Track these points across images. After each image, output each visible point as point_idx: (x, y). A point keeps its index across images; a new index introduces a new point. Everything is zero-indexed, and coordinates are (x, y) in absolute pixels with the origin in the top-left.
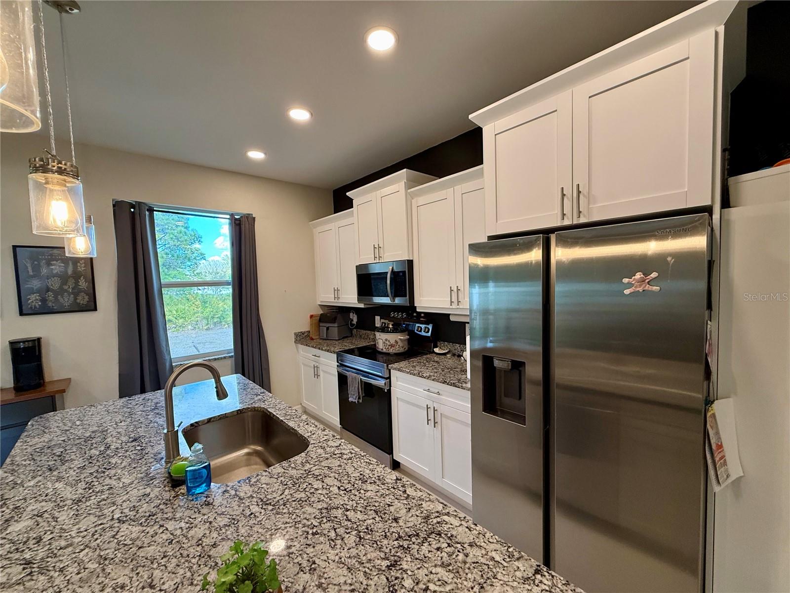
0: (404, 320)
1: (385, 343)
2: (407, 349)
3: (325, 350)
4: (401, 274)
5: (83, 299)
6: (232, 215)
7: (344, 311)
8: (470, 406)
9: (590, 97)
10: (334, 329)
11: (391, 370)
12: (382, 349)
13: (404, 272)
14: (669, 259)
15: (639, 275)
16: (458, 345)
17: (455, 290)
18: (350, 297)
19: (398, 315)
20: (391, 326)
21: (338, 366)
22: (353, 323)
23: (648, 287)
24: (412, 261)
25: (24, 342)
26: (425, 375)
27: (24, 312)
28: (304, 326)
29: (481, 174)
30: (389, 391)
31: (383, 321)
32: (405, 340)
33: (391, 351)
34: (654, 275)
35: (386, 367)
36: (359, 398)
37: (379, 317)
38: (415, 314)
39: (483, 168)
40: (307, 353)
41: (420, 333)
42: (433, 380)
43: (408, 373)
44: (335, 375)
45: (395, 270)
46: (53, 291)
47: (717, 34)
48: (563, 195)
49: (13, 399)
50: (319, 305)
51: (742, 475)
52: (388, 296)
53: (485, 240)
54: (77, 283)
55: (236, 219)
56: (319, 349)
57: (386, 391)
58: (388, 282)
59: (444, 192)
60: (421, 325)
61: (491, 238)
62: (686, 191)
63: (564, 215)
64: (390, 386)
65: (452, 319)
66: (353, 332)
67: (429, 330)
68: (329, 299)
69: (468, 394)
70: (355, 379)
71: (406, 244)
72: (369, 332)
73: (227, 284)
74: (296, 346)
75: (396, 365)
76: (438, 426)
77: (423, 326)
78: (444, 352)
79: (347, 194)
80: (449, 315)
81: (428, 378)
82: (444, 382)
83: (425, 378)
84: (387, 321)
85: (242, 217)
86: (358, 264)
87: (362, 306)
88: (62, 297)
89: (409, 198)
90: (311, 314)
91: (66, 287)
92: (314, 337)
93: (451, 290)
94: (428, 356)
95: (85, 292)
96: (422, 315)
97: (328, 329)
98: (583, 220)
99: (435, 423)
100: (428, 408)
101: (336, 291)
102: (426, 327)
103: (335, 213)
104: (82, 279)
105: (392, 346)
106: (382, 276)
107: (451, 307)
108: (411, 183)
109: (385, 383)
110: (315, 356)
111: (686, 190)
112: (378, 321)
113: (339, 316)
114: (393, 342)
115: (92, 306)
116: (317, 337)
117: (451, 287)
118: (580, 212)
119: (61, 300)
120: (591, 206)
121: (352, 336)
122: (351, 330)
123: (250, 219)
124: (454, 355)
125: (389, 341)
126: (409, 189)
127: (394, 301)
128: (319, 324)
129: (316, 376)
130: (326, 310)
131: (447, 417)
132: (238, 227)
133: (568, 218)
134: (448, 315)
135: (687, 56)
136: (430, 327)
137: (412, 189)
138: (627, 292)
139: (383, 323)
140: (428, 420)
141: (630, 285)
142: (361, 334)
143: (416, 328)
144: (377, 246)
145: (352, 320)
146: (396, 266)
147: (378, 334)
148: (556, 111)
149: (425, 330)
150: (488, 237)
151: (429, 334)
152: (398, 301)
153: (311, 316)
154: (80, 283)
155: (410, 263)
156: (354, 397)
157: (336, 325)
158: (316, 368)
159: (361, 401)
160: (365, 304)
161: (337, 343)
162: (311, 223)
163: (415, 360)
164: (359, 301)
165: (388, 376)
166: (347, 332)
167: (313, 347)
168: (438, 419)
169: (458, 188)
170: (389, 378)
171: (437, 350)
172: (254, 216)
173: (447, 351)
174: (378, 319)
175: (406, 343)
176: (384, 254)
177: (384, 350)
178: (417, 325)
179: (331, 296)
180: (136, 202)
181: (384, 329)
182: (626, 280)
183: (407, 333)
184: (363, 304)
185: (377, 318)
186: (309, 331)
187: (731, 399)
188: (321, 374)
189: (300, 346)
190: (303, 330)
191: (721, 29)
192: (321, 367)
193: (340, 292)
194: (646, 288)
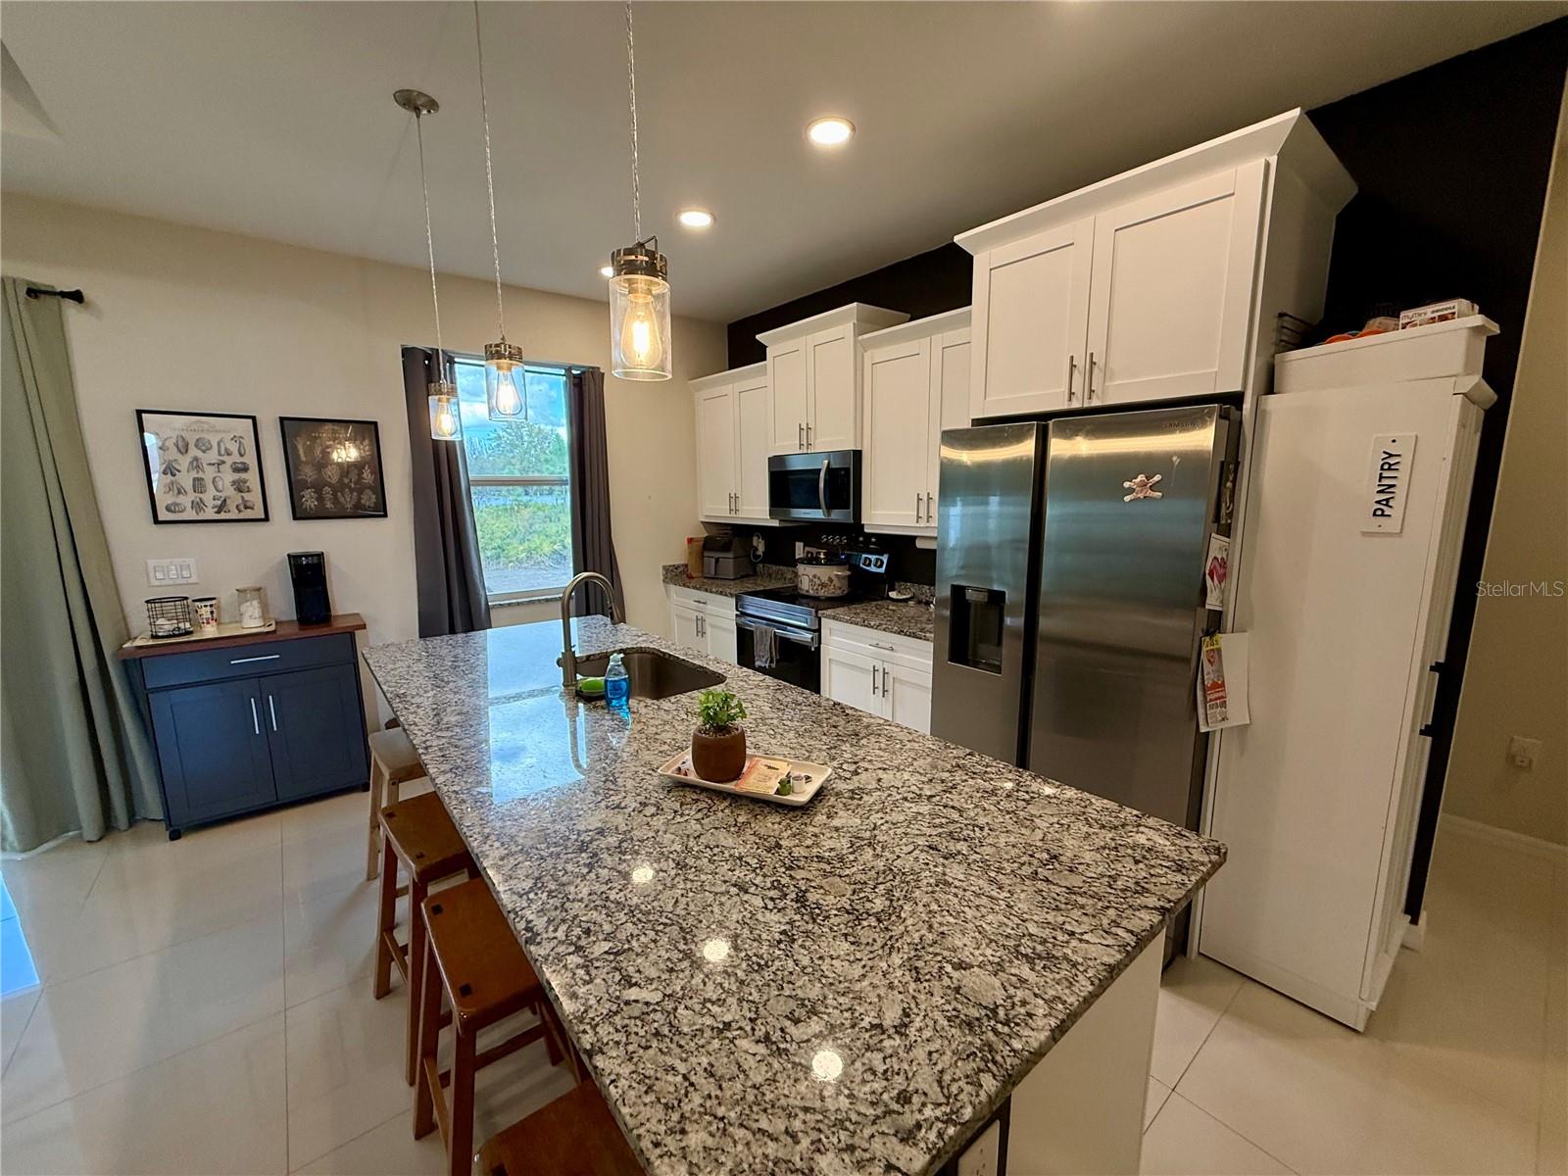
0: (844, 547)
1: (812, 581)
2: (845, 592)
3: (716, 593)
4: (843, 472)
5: (369, 499)
6: (569, 369)
7: (744, 532)
8: (932, 663)
9: (1116, 230)
10: (728, 560)
11: (823, 619)
12: (808, 591)
13: (847, 470)
14: (1174, 459)
15: (1141, 478)
16: (927, 587)
17: (925, 498)
18: (757, 509)
19: (834, 540)
20: (822, 556)
21: (737, 615)
22: (758, 553)
23: (1150, 493)
24: (860, 452)
25: (307, 556)
26: (872, 624)
27: (298, 515)
28: (678, 555)
29: (967, 320)
30: (818, 649)
31: (807, 549)
32: (844, 578)
33: (822, 593)
34: (1157, 478)
35: (814, 614)
36: (771, 662)
37: (802, 544)
38: (861, 539)
39: (970, 311)
40: (685, 598)
41: (868, 568)
42: (884, 630)
43: (847, 622)
44: (732, 632)
45: (833, 466)
46: (330, 485)
47: (1268, 165)
48: (1073, 366)
49: (296, 634)
50: (702, 522)
51: (1248, 722)
52: (820, 508)
53: (968, 425)
54: (360, 474)
55: (575, 376)
56: (706, 590)
57: (813, 649)
58: (822, 485)
59: (915, 343)
60: (870, 556)
61: (976, 422)
62: (1216, 372)
63: (1071, 394)
64: (820, 643)
65: (919, 544)
66: (758, 569)
67: (882, 562)
68: (721, 513)
69: (930, 646)
70: (766, 632)
71: (852, 425)
72: (784, 568)
73: (563, 483)
74: (666, 587)
75: (829, 612)
76: (889, 695)
77: (873, 558)
78: (904, 597)
79: (757, 337)
80: (915, 538)
81: (877, 627)
82: (900, 632)
83: (872, 627)
84: (814, 550)
85: (583, 373)
86: (771, 455)
87: (775, 523)
88: (343, 495)
89: (860, 350)
90: (690, 537)
91: (346, 481)
92: (694, 575)
93: (919, 499)
94: (879, 603)
95: (370, 487)
96: (873, 540)
97: (717, 560)
98: (1096, 403)
99: (884, 691)
100: (874, 671)
101: (734, 499)
102: (877, 559)
103: (730, 368)
104: (366, 468)
105: (823, 585)
106: (811, 476)
107: (918, 525)
108: (864, 326)
109: (812, 638)
110: (699, 602)
111: (1216, 369)
112: (800, 550)
113: (736, 541)
114: (825, 579)
115: (380, 510)
116: (700, 575)
117: (918, 495)
118: (1092, 391)
119: (342, 500)
120: (1106, 384)
121: (755, 574)
122: (754, 566)
123: (596, 375)
124: (920, 602)
125: (819, 578)
126: (860, 335)
127: (829, 515)
128: (703, 553)
129: (700, 634)
130: (714, 531)
131: (902, 682)
132: (577, 390)
133: (1077, 399)
134: (913, 538)
135: (1232, 192)
136: (885, 558)
137: (865, 336)
138: (1127, 498)
139: (808, 552)
140: (874, 688)
141: (1131, 491)
142: (771, 571)
143: (862, 561)
144: (804, 426)
145: (757, 549)
146: (834, 458)
147: (801, 568)
148: (1072, 244)
149: (876, 564)
150: (973, 420)
151: (882, 570)
152: (837, 515)
153: (690, 541)
154: (365, 475)
155: (857, 455)
156: (764, 660)
157: (731, 555)
158: (700, 621)
159: (774, 665)
160: (780, 521)
161: (732, 583)
162: (690, 382)
163: (859, 608)
164: (772, 514)
165: (817, 627)
166: (748, 569)
167: (695, 588)
168: (889, 686)
169: (937, 338)
170: (819, 631)
171: (893, 595)
172: (602, 371)
173: (908, 596)
174: (799, 548)
175: (846, 582)
176: (815, 438)
177: (811, 592)
178: (864, 556)
179: (724, 507)
180: (432, 349)
181: (812, 560)
182: (1127, 485)
183: (847, 567)
184: (778, 521)
185: (799, 546)
186: (686, 566)
187: (1246, 634)
188: (708, 630)
189: (672, 587)
190: (677, 563)
191: (1273, 160)
192: (708, 620)
193: (739, 501)
194: (1147, 495)
